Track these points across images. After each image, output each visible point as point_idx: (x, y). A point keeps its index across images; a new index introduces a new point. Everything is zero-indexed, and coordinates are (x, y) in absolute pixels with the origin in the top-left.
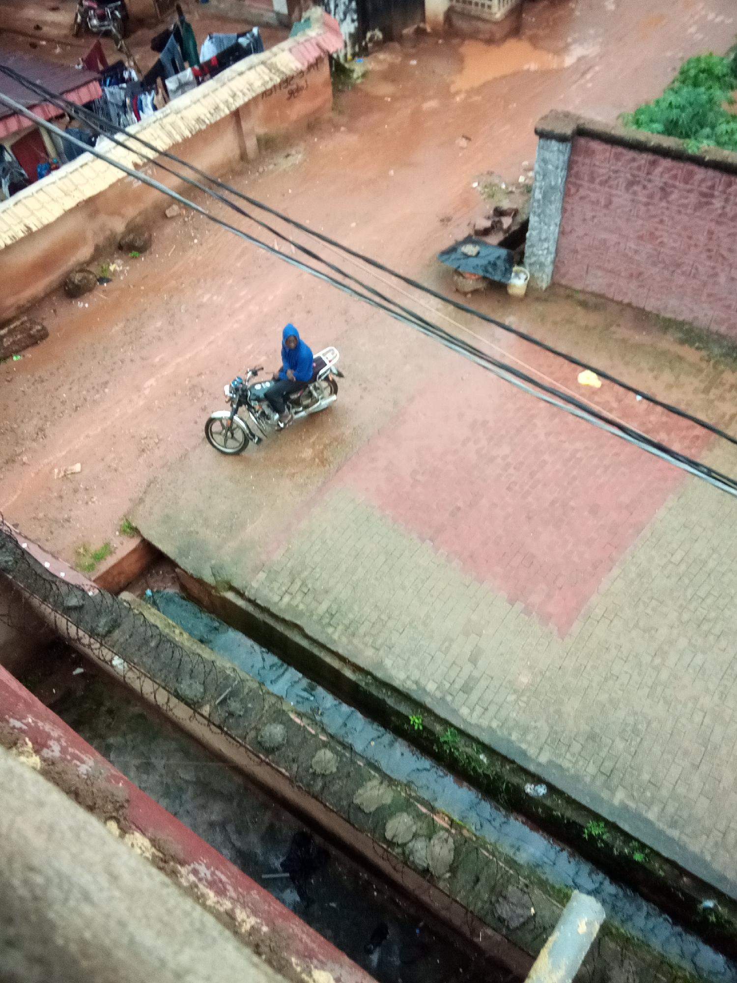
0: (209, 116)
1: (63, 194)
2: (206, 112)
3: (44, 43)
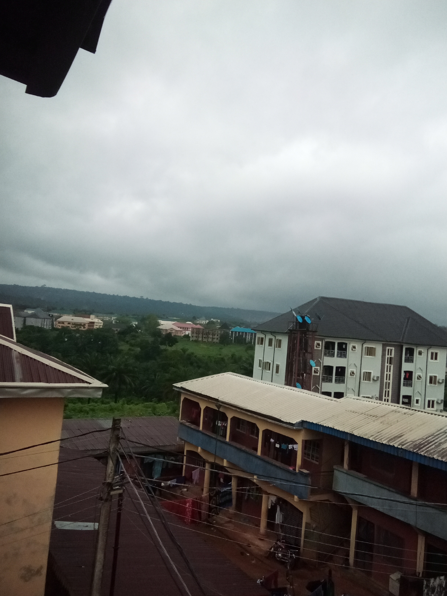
3: (248, 555)
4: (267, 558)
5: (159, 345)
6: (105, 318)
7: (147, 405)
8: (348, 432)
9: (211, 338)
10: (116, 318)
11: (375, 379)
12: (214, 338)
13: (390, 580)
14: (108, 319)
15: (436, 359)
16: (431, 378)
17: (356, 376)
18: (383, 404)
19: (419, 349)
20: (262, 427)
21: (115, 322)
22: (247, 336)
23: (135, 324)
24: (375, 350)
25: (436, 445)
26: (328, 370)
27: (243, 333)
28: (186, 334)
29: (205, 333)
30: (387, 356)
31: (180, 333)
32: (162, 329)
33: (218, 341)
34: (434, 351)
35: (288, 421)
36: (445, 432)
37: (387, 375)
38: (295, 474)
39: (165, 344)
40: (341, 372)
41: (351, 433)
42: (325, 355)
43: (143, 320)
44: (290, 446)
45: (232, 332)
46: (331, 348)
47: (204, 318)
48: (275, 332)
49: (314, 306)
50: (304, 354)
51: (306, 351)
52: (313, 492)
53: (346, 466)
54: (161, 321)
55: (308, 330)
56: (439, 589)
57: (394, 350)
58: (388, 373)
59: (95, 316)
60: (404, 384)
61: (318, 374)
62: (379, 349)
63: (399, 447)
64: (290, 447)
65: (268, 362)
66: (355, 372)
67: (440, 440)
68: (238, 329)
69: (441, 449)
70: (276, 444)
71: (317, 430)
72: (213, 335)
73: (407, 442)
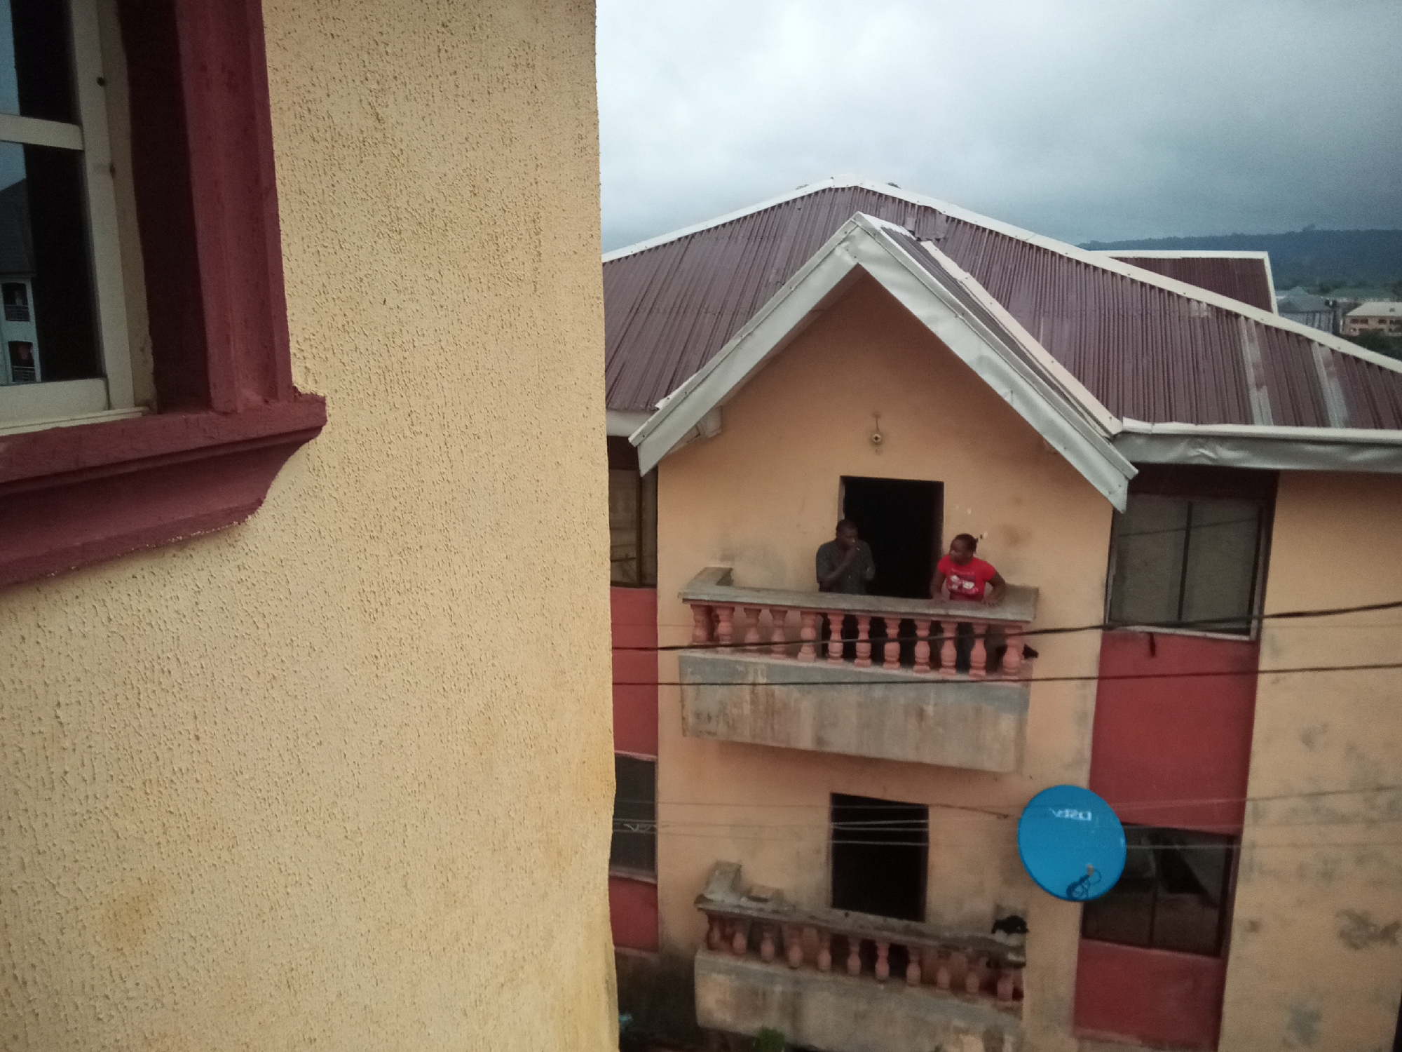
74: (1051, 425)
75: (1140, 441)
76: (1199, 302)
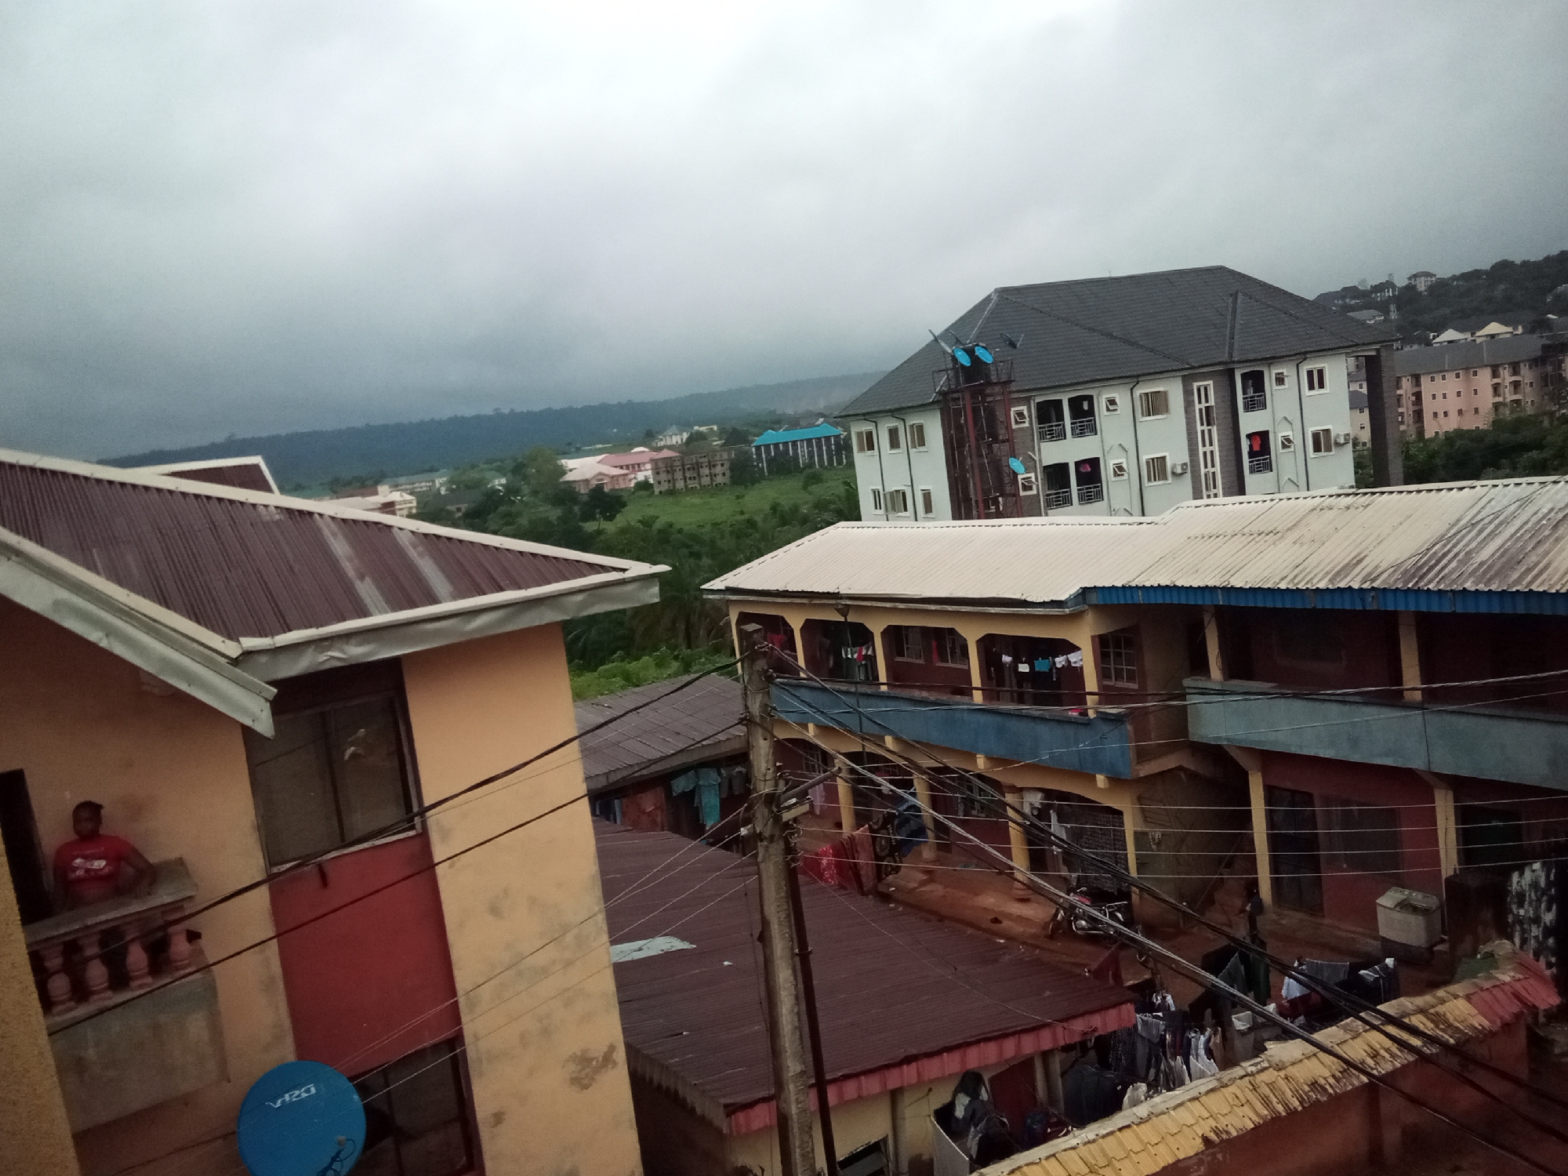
0: (1332, 1081)
1: (1088, 1170)
2: (1327, 1074)
3: (1002, 941)
4: (1051, 937)
5: (580, 524)
6: (417, 485)
7: (606, 670)
8: (1217, 584)
9: (707, 476)
10: (445, 479)
11: (1179, 470)
12: (715, 475)
13: (1379, 910)
14: (427, 486)
15: (1321, 386)
16: (1316, 436)
17: (1129, 474)
18: (1281, 500)
19: (1274, 371)
20: (972, 634)
21: (446, 490)
22: (799, 451)
23: (501, 485)
24: (1166, 399)
25: (1459, 560)
26: (1056, 475)
27: (785, 444)
28: (639, 480)
29: (689, 466)
30: (1197, 407)
31: (624, 480)
32: (574, 482)
33: (726, 480)
34: (1314, 365)
35: (1047, 599)
36: (1473, 524)
37: (1205, 454)
38: (1088, 724)
39: (592, 518)
40: (1090, 473)
41: (1224, 584)
42: (1042, 437)
43: (518, 470)
44: (1057, 660)
45: (758, 448)
46: (1054, 416)
47: (674, 428)
48: (900, 410)
49: (989, 318)
50: (990, 446)
51: (996, 440)
52: (1143, 755)
53: (1216, 672)
54: (566, 460)
55: (989, 383)
56: (1533, 895)
57: (1214, 387)
58: (1208, 449)
59: (390, 487)
60: (1251, 467)
61: (1034, 492)
62: (1174, 390)
63: (1365, 586)
64: (1060, 661)
65: (896, 491)
66: (1125, 466)
67: (1467, 545)
68: (770, 437)
69: (1477, 564)
70: (1020, 665)
71: (1129, 602)
72: (712, 466)
73: (1380, 570)
74: (166, 662)
75: (263, 659)
76: (266, 506)
